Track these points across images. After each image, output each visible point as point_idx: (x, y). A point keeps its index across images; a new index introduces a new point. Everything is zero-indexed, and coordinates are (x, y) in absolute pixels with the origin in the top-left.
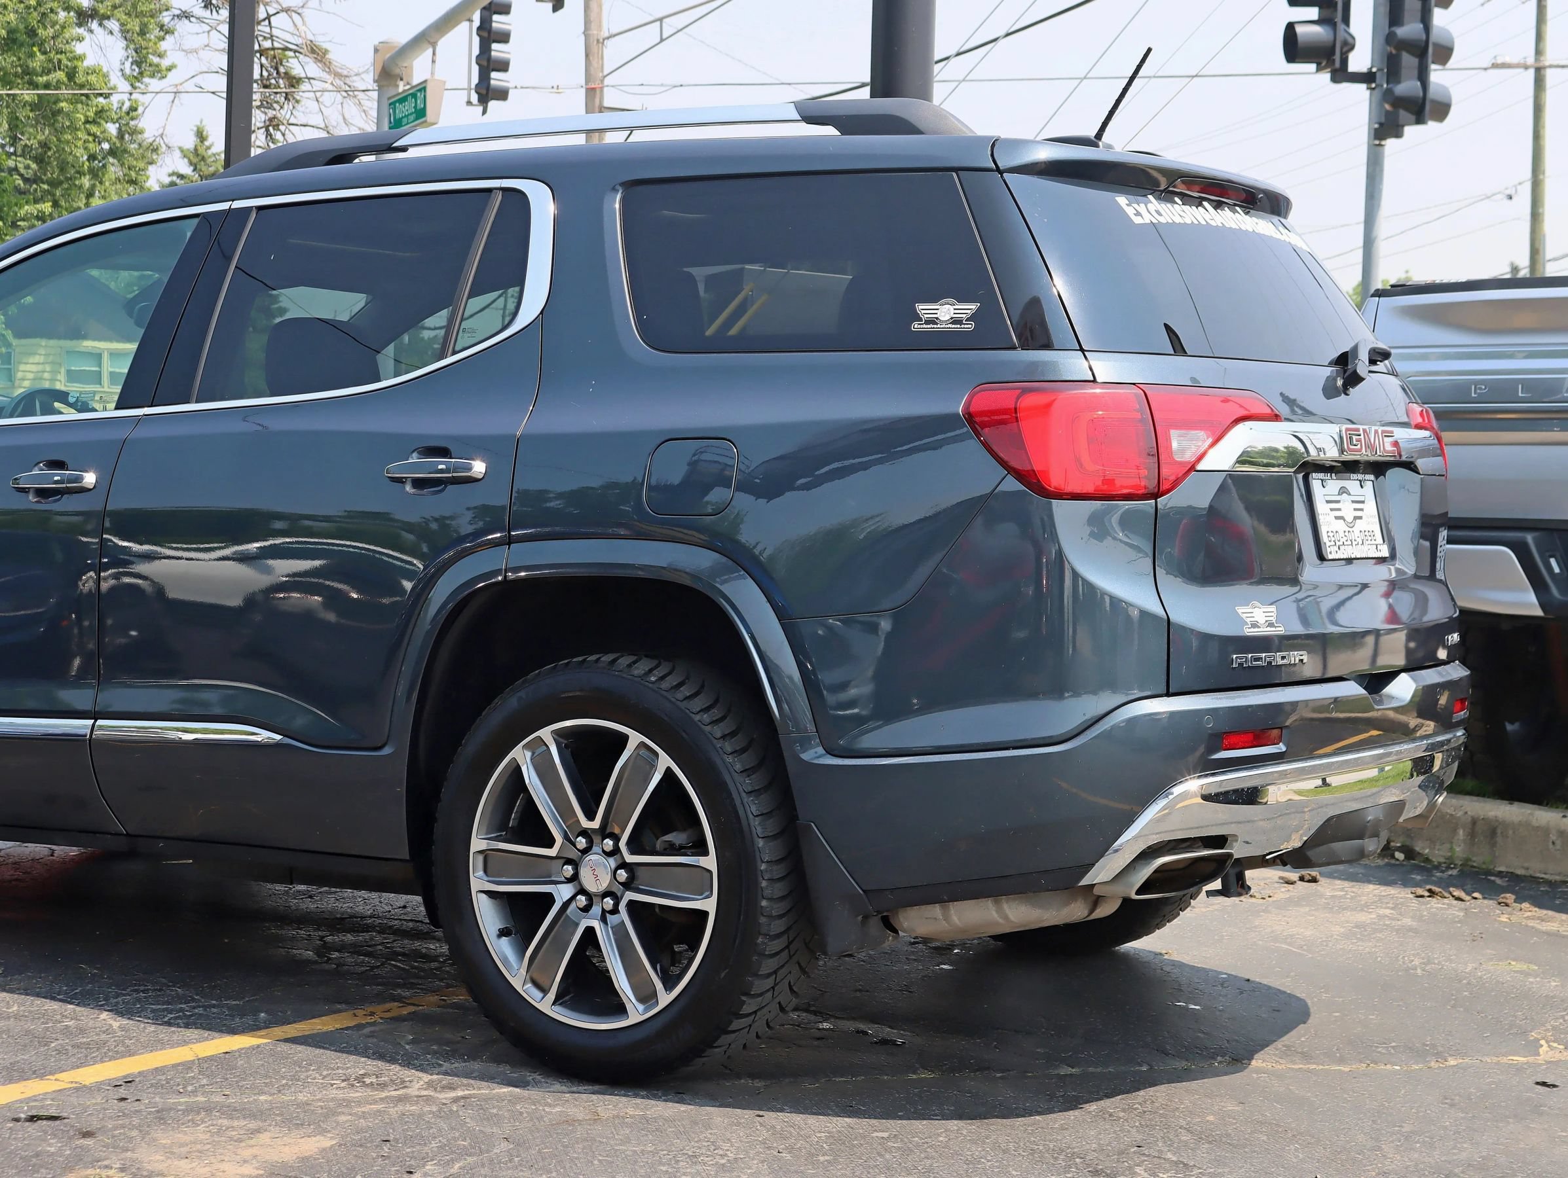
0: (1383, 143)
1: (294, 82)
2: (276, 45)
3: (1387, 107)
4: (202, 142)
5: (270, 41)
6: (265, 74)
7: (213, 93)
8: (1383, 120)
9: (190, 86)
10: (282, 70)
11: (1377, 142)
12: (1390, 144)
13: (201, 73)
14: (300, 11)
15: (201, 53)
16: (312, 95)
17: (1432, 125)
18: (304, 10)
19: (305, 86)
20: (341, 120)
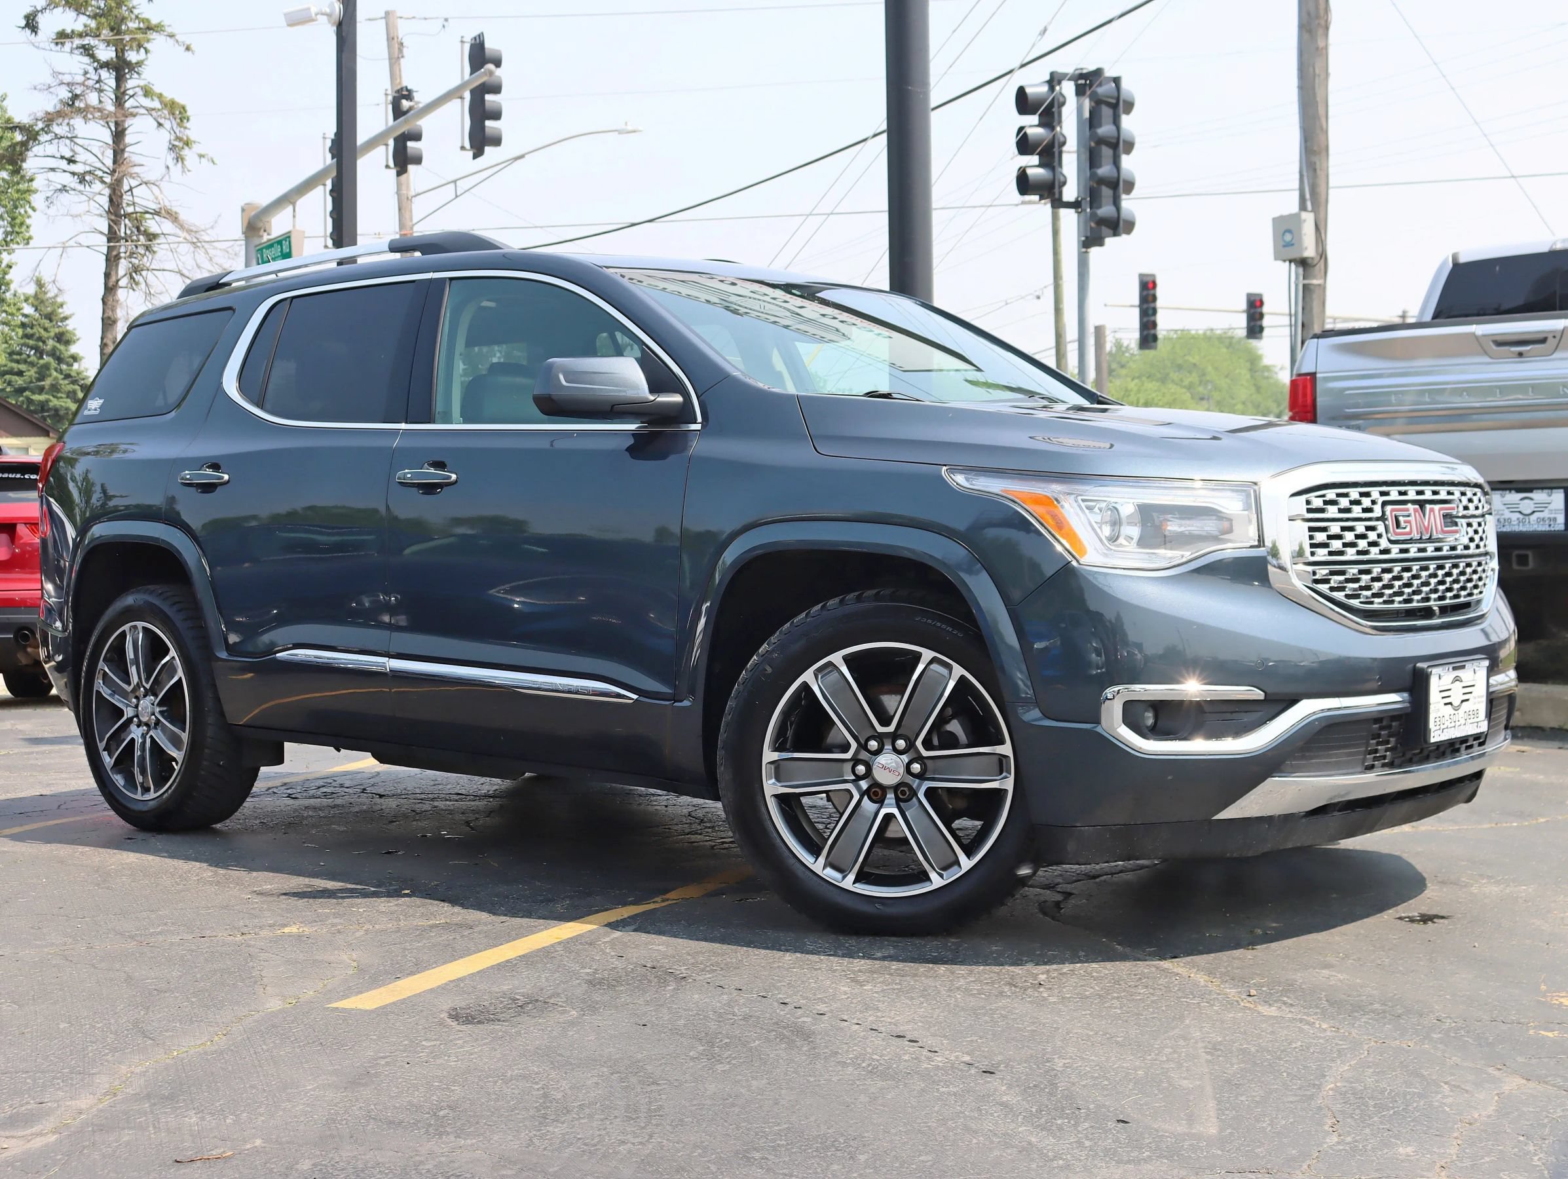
0: (1089, 250)
1: (152, 237)
2: (138, 209)
3: (1093, 225)
4: (41, 288)
5: (132, 207)
6: (128, 232)
7: (88, 247)
8: (1089, 234)
9: (72, 243)
10: (142, 229)
11: (1084, 250)
12: (1094, 251)
13: (82, 233)
14: (157, 184)
15: (84, 218)
16: (167, 246)
17: (1124, 237)
18: (162, 183)
19: (161, 240)
20: (195, 266)
